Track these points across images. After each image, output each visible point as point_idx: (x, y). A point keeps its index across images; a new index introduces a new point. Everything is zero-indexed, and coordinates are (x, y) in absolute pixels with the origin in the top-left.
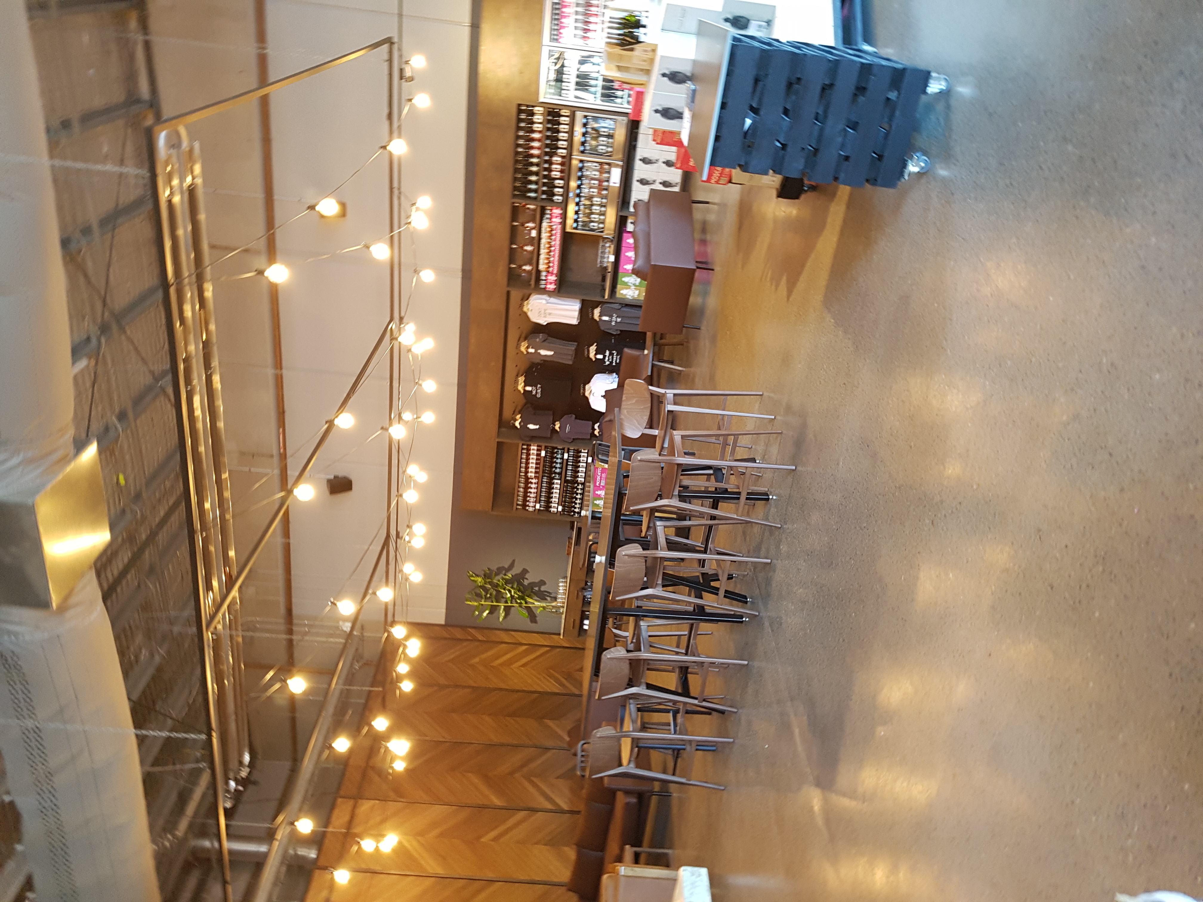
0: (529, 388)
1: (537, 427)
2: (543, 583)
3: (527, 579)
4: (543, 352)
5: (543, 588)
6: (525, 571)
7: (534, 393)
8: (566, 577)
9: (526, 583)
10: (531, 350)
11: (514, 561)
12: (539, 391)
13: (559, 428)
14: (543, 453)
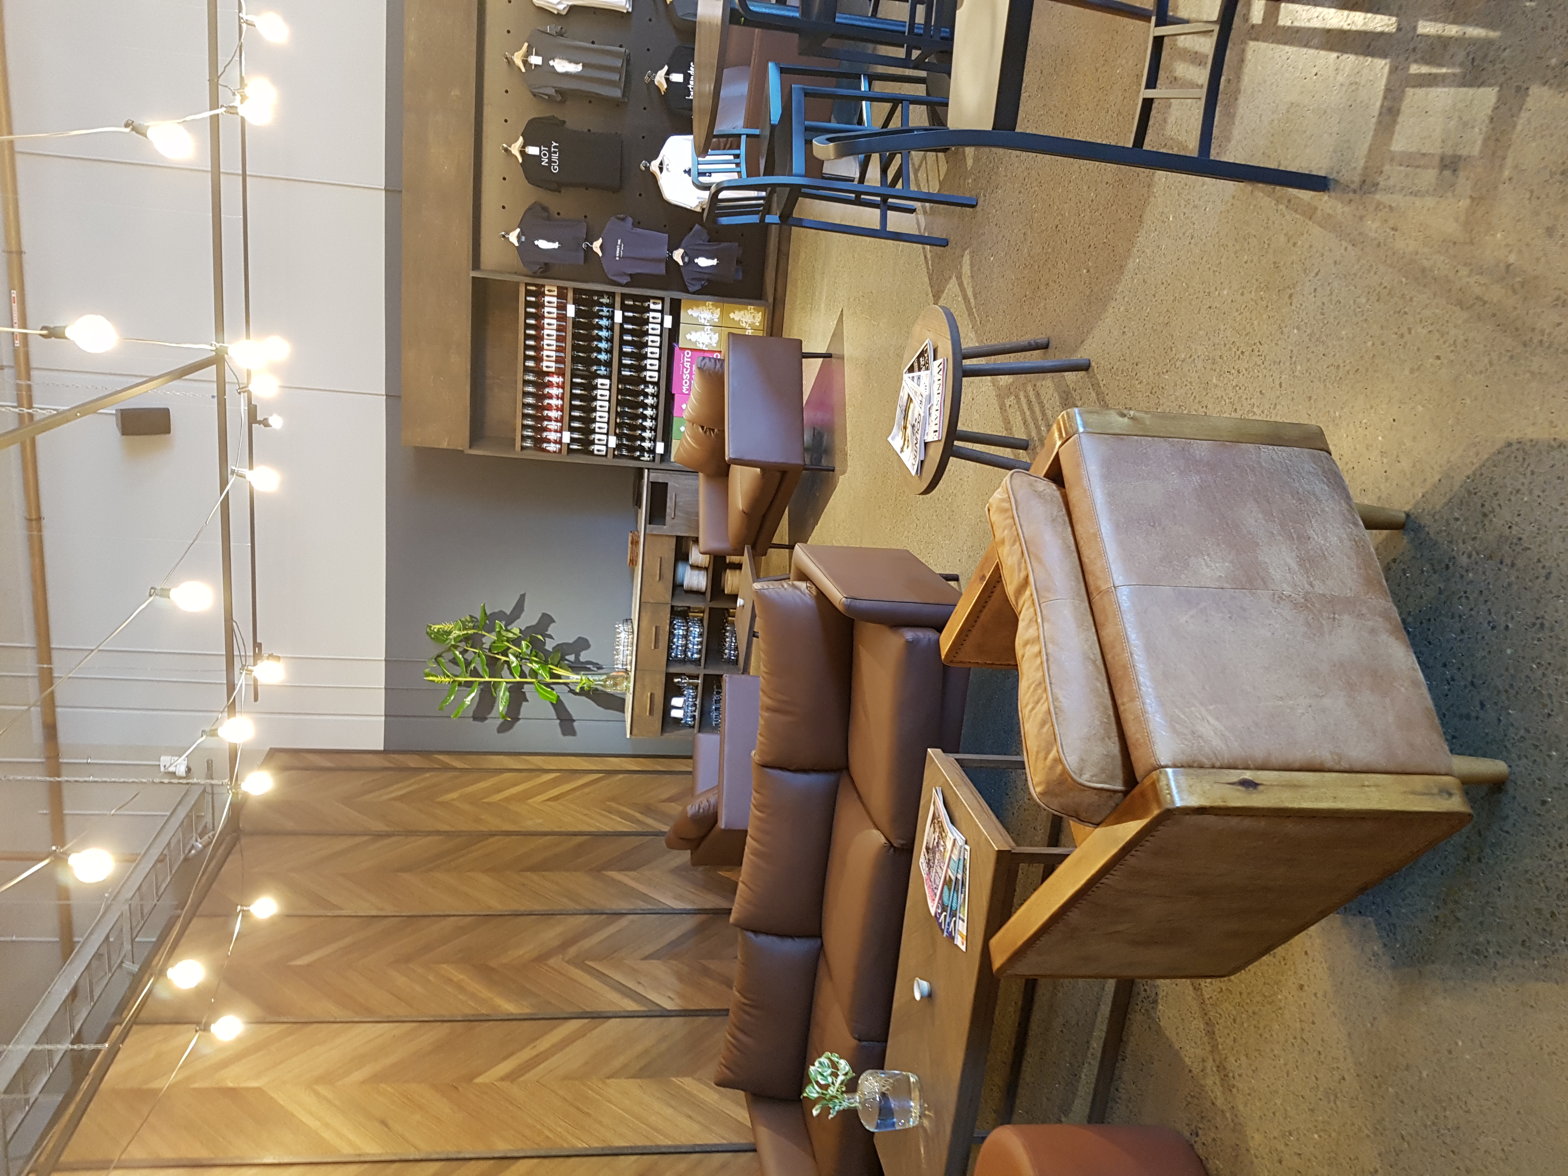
0: (533, 150)
1: (556, 245)
2: (582, 644)
3: (550, 637)
4: (561, 66)
5: (584, 656)
6: (546, 620)
7: (545, 160)
8: (628, 620)
9: (549, 645)
10: (536, 60)
11: (523, 597)
12: (555, 157)
13: (601, 247)
14: (571, 311)
